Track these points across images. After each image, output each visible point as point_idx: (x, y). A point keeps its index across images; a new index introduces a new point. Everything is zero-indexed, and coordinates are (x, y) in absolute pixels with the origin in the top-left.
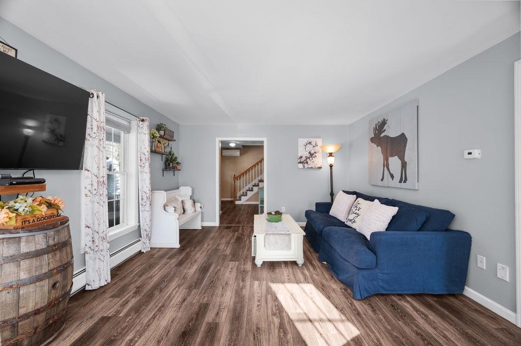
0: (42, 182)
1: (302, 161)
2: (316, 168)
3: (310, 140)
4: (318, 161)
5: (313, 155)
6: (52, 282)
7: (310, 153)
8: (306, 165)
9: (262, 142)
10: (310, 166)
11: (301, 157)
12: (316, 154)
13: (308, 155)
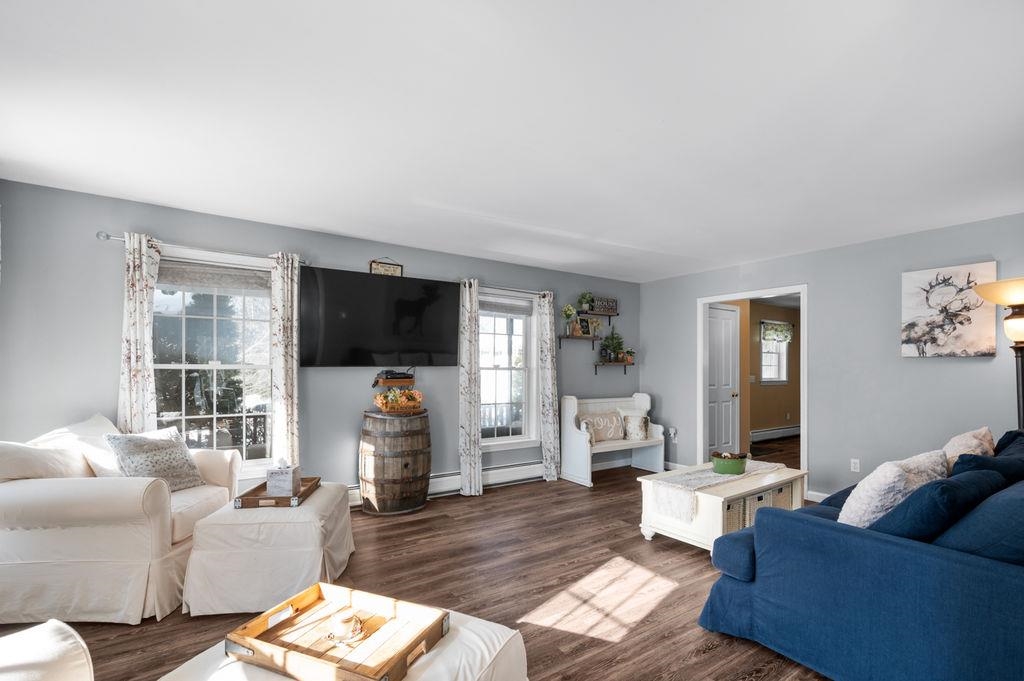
0: (410, 377)
1: (913, 335)
2: (968, 356)
3: (945, 272)
4: (980, 332)
5: (956, 315)
6: (404, 462)
7: (944, 310)
8: (930, 349)
9: (796, 298)
10: (946, 351)
11: (912, 326)
12: (970, 314)
13: (939, 319)
